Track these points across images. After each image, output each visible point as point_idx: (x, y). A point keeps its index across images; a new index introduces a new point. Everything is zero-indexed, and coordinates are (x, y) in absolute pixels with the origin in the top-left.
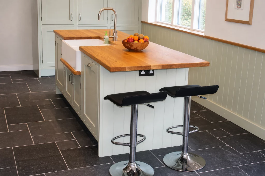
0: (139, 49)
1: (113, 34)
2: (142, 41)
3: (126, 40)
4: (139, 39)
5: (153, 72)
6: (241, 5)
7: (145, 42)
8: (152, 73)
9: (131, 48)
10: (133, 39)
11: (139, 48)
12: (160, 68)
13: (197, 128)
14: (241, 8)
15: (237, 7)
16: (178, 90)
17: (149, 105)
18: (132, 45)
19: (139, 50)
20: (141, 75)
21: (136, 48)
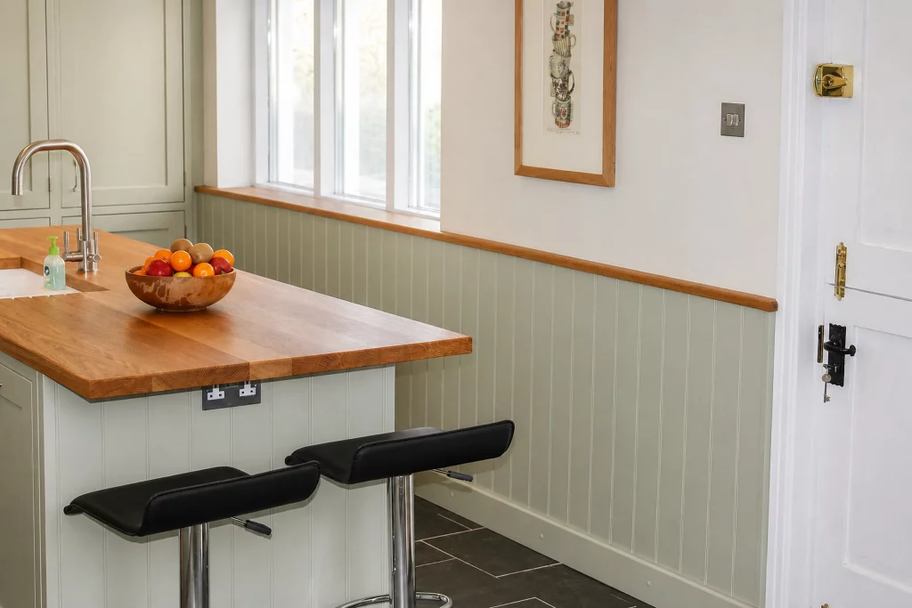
0: (195, 304)
1: (80, 244)
2: (205, 270)
3: (139, 268)
4: (194, 264)
5: (254, 389)
6: (569, 115)
7: (217, 273)
8: (254, 393)
9: (163, 300)
10: (170, 265)
11: (195, 300)
12: (286, 371)
13: (445, 598)
14: (569, 127)
15: (557, 122)
16: (361, 453)
17: (249, 525)
18: (164, 288)
19: (194, 307)
20: (208, 405)
21: (184, 300)
